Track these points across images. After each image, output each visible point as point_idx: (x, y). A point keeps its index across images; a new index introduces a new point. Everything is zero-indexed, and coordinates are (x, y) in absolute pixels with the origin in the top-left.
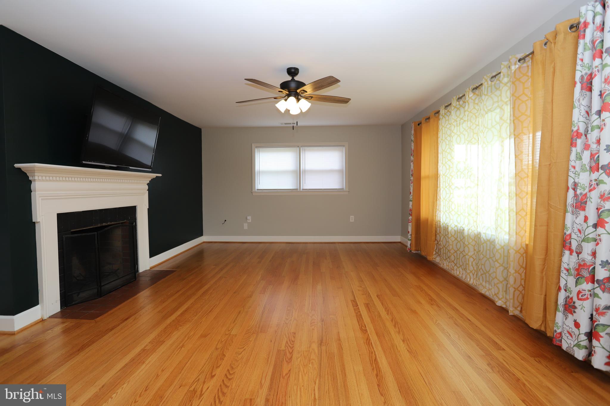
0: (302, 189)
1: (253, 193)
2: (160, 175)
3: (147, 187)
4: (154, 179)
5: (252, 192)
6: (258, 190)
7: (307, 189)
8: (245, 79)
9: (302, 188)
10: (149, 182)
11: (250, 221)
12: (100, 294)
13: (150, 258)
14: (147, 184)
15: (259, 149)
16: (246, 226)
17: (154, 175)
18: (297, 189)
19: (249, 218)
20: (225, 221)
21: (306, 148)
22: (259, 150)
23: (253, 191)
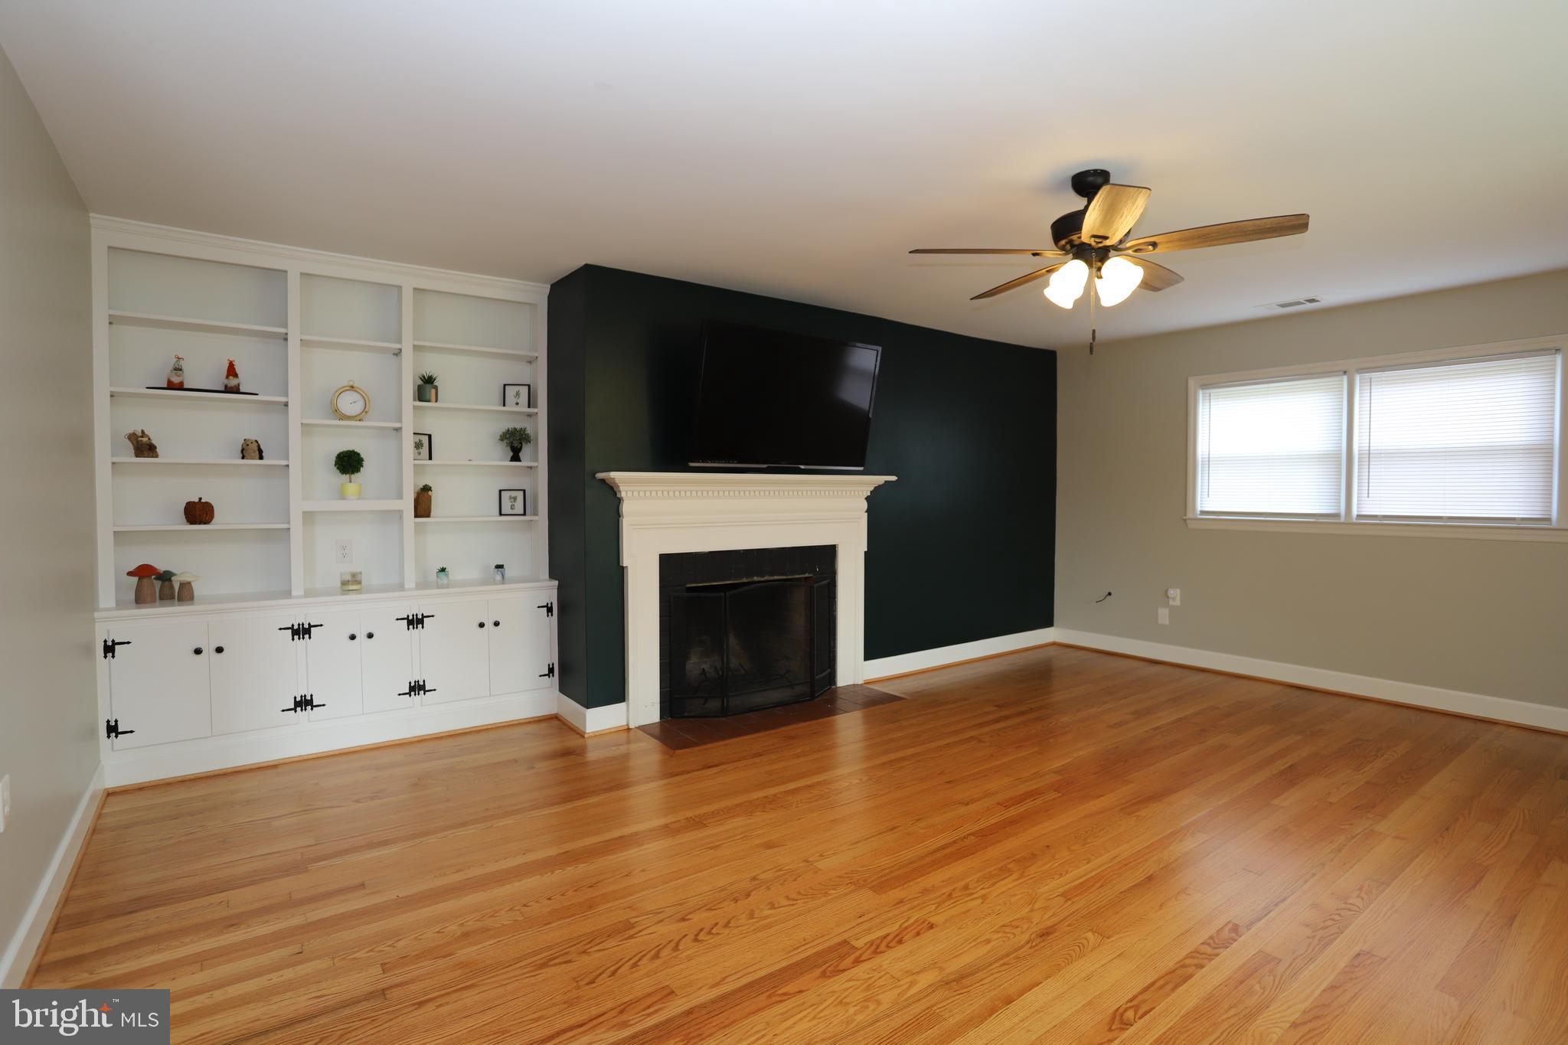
0: (1357, 515)
1: (1188, 522)
2: (894, 478)
3: (865, 505)
4: (879, 486)
5: (1185, 520)
6: (1203, 512)
7: (1375, 517)
8: (910, 252)
9: (1355, 512)
10: (869, 494)
11: (1178, 603)
12: (724, 712)
13: (865, 660)
14: (866, 499)
15: (1207, 391)
16: (1163, 616)
17: (881, 479)
18: (1337, 515)
19: (1175, 594)
20: (1110, 594)
21: (1374, 375)
22: (1210, 394)
23: (1190, 515)
